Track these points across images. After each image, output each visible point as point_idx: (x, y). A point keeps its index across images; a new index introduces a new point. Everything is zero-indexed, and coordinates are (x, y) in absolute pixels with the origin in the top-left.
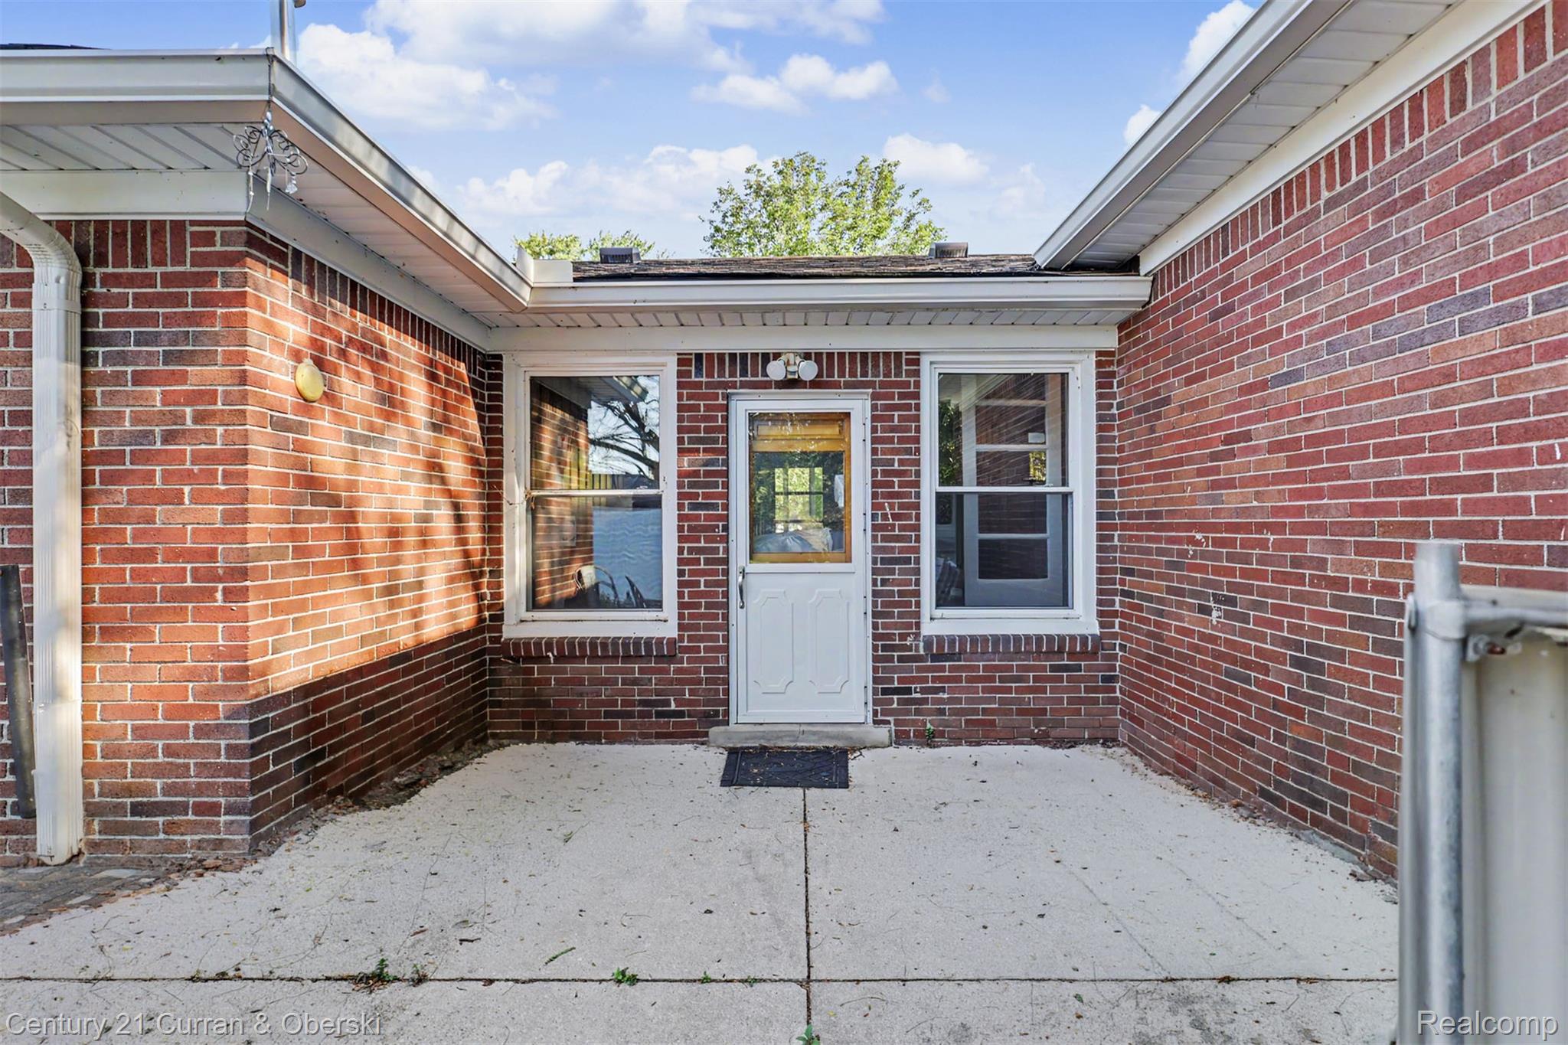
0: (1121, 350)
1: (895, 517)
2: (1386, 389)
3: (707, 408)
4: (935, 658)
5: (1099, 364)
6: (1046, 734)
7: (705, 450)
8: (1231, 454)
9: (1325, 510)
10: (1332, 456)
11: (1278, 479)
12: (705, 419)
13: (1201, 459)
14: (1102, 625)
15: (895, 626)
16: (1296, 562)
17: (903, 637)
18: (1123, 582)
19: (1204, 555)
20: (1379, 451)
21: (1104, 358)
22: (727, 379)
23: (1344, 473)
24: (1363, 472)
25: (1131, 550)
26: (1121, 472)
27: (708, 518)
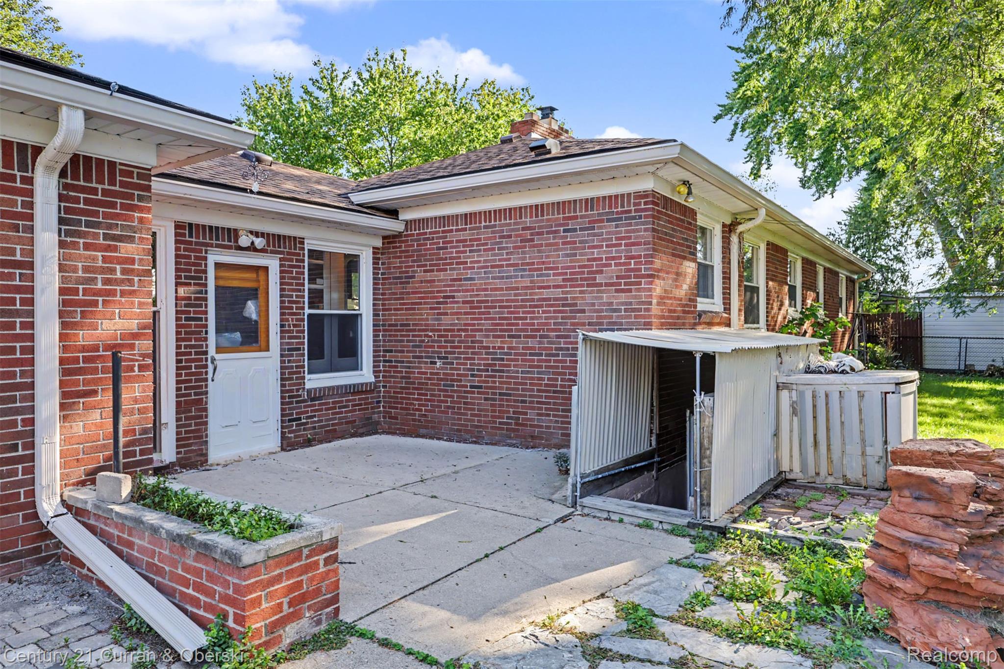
0: (383, 248)
1: (295, 326)
2: (501, 289)
3: (196, 258)
4: (313, 400)
5: (374, 253)
6: (356, 432)
7: (195, 284)
8: (446, 303)
9: (483, 325)
10: (485, 307)
11: (466, 313)
12: (194, 264)
13: (433, 303)
14: (376, 377)
15: (294, 385)
16: (472, 342)
17: (298, 390)
18: (384, 356)
19: (433, 341)
20: (500, 307)
21: (376, 250)
22: (208, 241)
23: (489, 313)
24: (496, 313)
25: (389, 341)
26: (383, 305)
27: (196, 326)
